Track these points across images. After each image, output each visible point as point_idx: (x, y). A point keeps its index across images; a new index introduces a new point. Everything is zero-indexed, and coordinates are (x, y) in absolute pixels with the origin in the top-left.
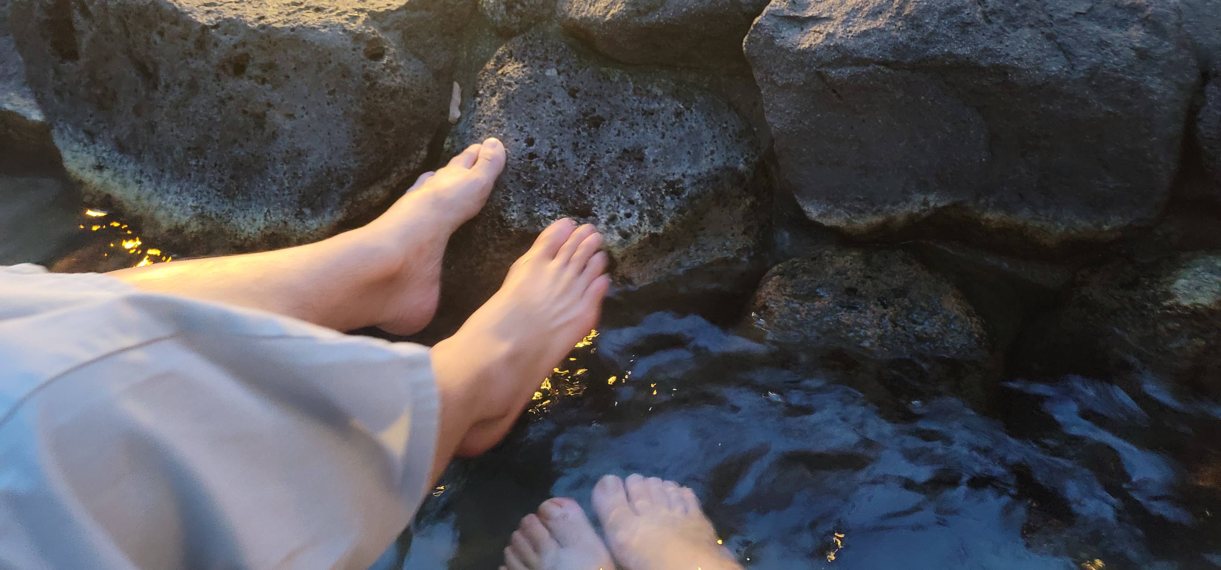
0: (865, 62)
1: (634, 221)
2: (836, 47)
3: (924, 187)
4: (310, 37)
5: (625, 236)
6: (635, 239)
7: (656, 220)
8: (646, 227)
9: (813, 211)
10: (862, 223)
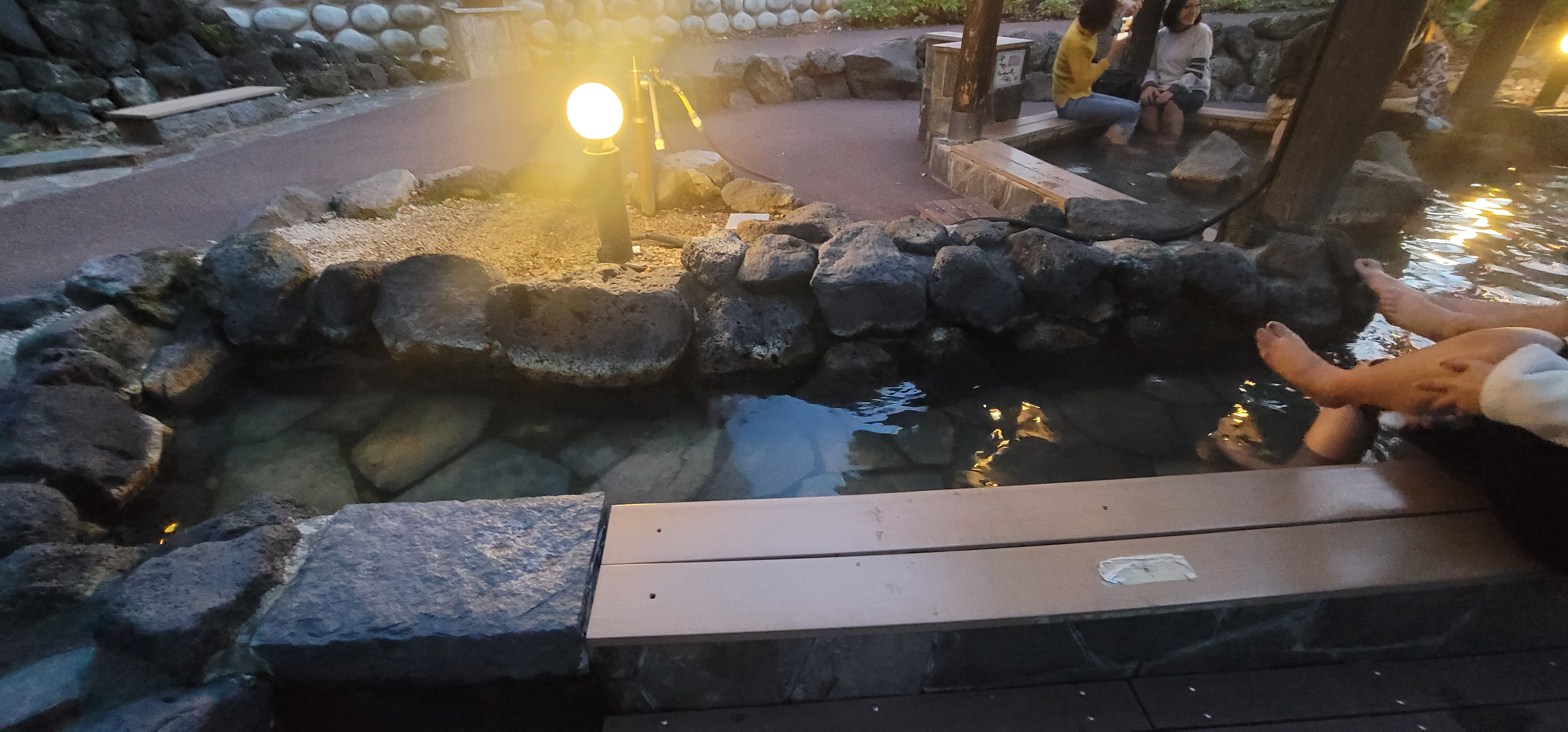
0: (849, 285)
1: (781, 344)
2: (841, 282)
3: (866, 320)
4: (660, 295)
5: (779, 349)
6: (782, 350)
7: (787, 343)
8: (785, 345)
9: (836, 332)
10: (851, 333)
